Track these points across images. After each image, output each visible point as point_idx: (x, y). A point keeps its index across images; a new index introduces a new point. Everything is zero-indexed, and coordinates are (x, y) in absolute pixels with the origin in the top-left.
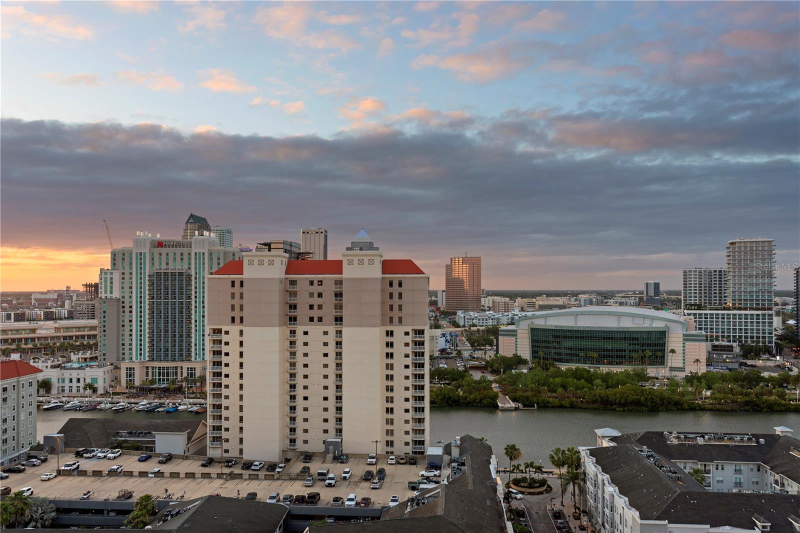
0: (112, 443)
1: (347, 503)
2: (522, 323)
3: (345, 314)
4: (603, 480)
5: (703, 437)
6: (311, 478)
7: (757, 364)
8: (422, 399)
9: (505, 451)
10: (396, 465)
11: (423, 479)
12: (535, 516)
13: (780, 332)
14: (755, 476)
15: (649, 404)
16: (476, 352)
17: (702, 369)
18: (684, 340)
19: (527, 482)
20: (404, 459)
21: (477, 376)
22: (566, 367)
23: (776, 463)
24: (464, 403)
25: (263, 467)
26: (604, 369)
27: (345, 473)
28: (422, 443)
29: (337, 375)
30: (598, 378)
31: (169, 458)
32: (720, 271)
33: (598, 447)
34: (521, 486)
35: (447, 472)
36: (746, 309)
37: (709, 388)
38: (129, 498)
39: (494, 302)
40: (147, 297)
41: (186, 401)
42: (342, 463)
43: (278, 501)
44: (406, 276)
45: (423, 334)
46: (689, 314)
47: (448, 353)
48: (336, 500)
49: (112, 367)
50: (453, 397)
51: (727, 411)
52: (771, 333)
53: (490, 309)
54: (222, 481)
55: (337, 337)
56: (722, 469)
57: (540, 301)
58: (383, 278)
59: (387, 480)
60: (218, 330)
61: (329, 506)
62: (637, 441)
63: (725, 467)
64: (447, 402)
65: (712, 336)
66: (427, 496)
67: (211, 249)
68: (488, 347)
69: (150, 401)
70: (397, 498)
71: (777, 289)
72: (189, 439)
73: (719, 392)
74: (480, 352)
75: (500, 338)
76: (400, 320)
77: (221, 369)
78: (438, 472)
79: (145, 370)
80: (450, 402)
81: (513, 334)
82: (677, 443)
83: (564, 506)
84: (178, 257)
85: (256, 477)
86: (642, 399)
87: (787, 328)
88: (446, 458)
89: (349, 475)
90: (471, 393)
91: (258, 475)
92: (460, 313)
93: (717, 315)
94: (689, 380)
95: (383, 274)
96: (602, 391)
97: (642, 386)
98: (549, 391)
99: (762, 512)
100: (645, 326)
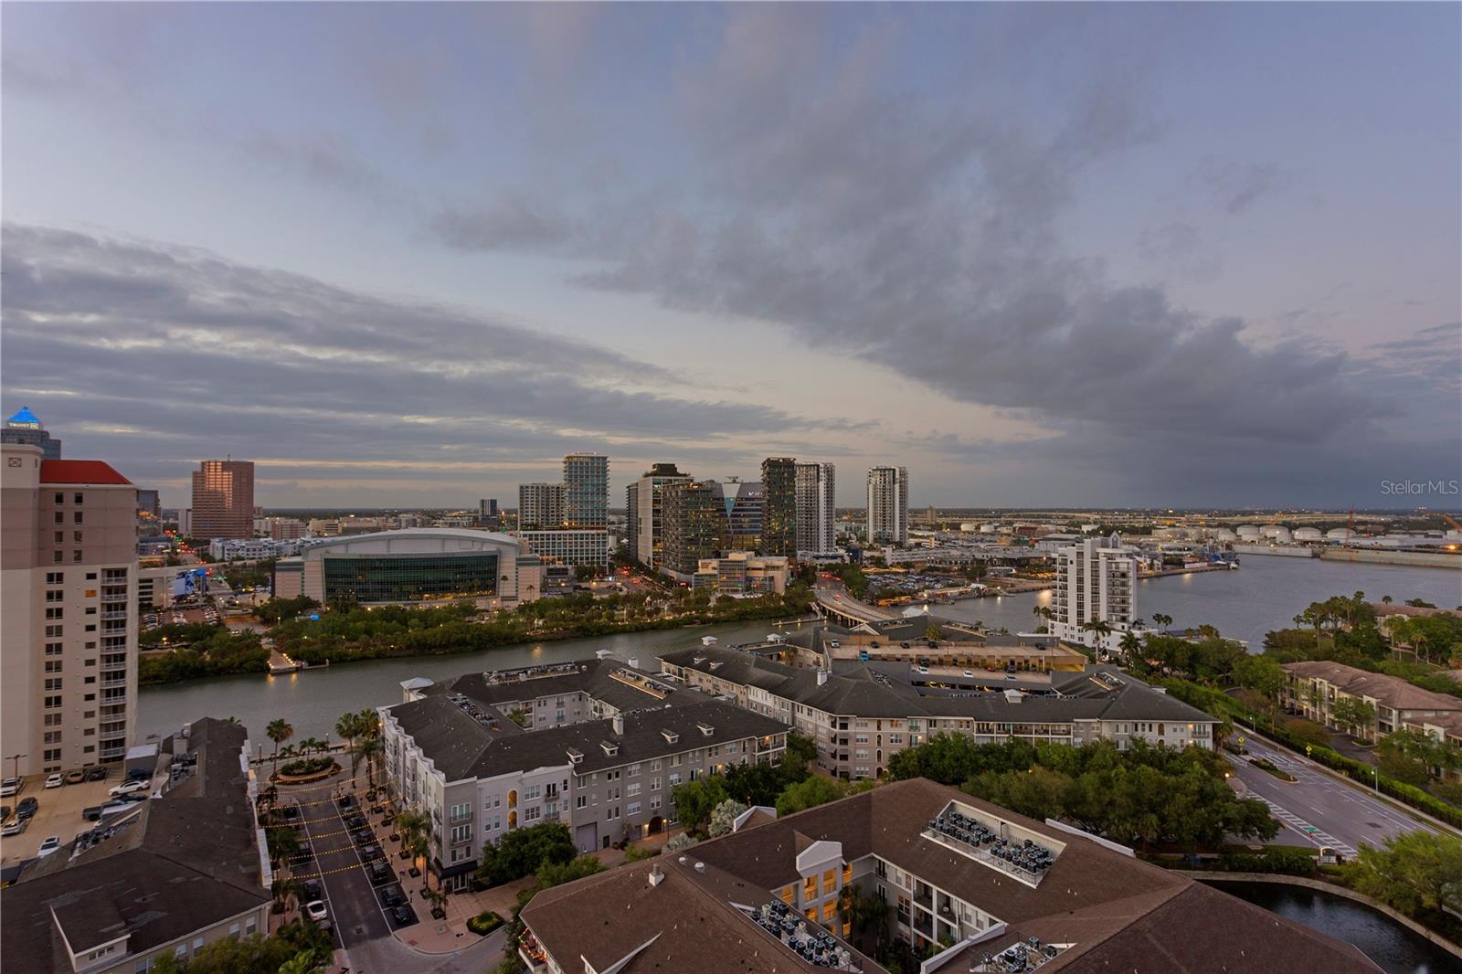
2: (312, 553)
4: (405, 745)
5: (526, 672)
7: (590, 587)
8: (119, 675)
9: (268, 731)
10: (61, 788)
11: (114, 799)
12: (313, 811)
13: (613, 552)
14: (576, 708)
15: (476, 642)
16: (239, 596)
17: (536, 596)
18: (517, 564)
19: (303, 767)
20: (79, 775)
21: (236, 630)
22: (374, 607)
23: (597, 689)
24: (212, 672)
26: (424, 605)
28: (121, 742)
30: (414, 618)
32: (558, 488)
33: (404, 703)
34: (295, 775)
35: (161, 780)
36: (581, 529)
37: (542, 617)
39: (274, 526)
44: (91, 486)
45: (123, 575)
46: (525, 536)
47: (190, 602)
50: (192, 665)
51: (558, 640)
52: (605, 553)
53: (267, 534)
56: (545, 705)
57: (345, 523)
58: (41, 489)
59: (39, 815)
62: (451, 689)
63: (547, 702)
64: (183, 674)
65: (547, 559)
66: (115, 825)
68: (261, 588)
70: (56, 841)
71: (609, 507)
73: (551, 620)
74: (247, 595)
75: (277, 574)
76: (78, 556)
78: (146, 782)
80: (187, 673)
81: (298, 567)
82: (497, 683)
83: (354, 787)
86: (468, 636)
87: (621, 547)
88: (165, 758)
90: (223, 655)
92: (216, 543)
93: (554, 535)
94: (521, 610)
95: (41, 482)
96: (419, 633)
97: (469, 621)
98: (348, 640)
99: (575, 744)
100: (475, 550)
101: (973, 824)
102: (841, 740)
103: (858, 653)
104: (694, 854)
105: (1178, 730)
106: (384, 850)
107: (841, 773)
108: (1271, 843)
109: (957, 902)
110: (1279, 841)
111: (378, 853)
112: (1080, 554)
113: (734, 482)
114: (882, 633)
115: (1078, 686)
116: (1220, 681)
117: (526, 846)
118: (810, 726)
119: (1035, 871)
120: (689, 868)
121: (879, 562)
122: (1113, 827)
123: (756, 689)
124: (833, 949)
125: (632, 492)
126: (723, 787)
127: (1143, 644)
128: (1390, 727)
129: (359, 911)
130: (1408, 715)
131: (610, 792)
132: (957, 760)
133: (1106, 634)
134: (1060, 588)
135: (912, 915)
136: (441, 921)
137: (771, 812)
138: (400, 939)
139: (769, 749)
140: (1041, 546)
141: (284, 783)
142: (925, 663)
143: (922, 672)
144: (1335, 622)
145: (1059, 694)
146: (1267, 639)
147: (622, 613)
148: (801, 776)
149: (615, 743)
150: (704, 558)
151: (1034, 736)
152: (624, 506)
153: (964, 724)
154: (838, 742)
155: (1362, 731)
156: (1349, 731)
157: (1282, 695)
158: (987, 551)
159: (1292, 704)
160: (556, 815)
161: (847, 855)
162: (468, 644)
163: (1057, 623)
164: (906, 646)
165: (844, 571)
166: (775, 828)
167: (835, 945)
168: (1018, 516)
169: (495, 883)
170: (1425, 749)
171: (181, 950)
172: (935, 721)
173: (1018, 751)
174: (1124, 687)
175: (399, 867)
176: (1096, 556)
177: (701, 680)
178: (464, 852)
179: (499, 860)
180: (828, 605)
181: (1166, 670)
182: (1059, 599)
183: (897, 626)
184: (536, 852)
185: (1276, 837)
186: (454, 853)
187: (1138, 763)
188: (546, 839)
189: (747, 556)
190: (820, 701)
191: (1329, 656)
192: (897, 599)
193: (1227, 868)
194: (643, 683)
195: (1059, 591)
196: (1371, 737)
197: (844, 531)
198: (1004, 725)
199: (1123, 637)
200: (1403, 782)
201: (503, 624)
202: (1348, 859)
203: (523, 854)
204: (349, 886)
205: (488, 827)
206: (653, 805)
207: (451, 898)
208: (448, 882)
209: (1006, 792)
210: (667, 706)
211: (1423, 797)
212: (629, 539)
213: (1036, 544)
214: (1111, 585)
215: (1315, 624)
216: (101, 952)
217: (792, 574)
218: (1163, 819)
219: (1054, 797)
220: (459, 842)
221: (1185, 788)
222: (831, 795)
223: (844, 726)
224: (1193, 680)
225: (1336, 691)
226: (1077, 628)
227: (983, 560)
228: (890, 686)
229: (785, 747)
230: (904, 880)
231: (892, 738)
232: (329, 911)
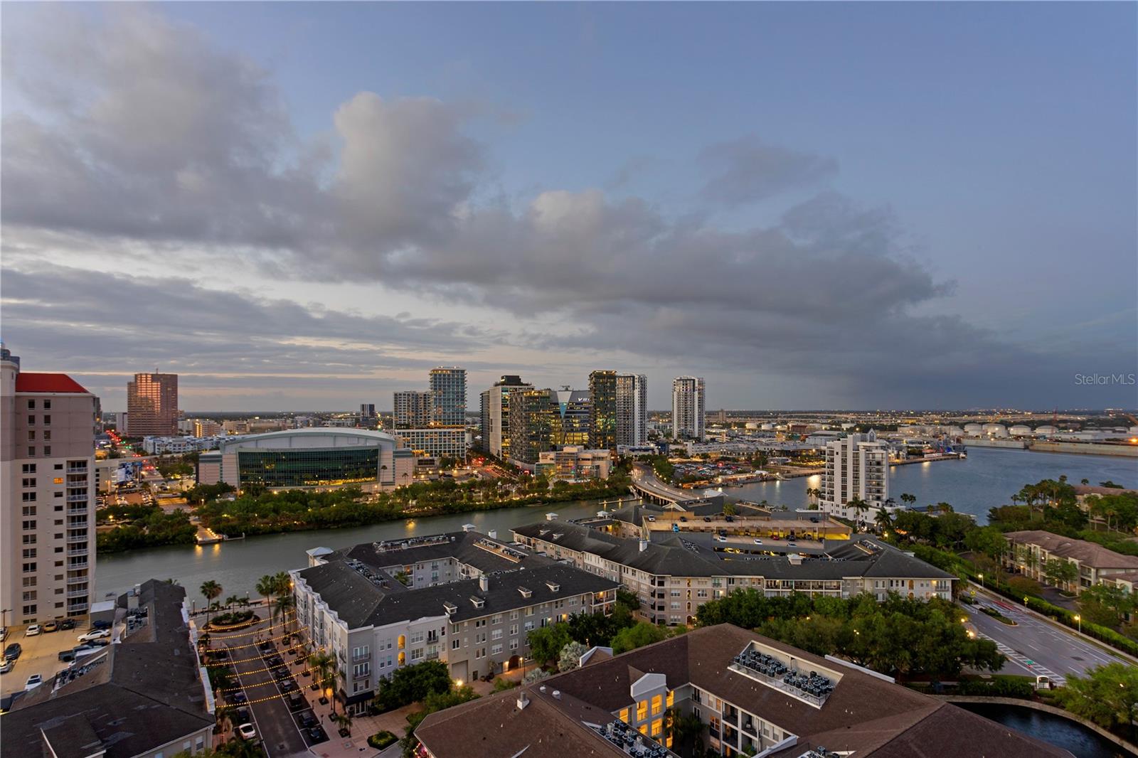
2: (229, 447)
4: (313, 600)
5: (407, 542)
7: (453, 474)
8: (81, 546)
9: (202, 590)
10: (39, 636)
11: (82, 644)
12: (240, 653)
13: (470, 446)
14: (447, 569)
15: (362, 518)
16: (170, 482)
17: (410, 482)
18: (394, 456)
19: (229, 618)
20: (53, 625)
21: (170, 510)
23: (464, 555)
26: (320, 489)
28: (85, 599)
30: (313, 499)
32: (425, 395)
33: (310, 567)
34: (223, 625)
35: (120, 628)
36: (444, 428)
37: (415, 498)
44: (57, 394)
45: (85, 466)
46: (400, 433)
47: (130, 487)
50: (136, 538)
51: (429, 516)
52: (463, 447)
53: (189, 433)
56: (423, 568)
57: (251, 424)
58: (16, 397)
62: (348, 555)
63: (425, 566)
65: (417, 452)
66: (87, 664)
70: (39, 678)
73: (422, 500)
75: (201, 465)
76: (47, 450)
78: (107, 630)
80: (130, 544)
81: (217, 459)
82: (384, 551)
83: (272, 634)
86: (356, 514)
87: (476, 442)
88: (121, 611)
90: (159, 530)
92: (148, 440)
93: (423, 433)
94: (398, 493)
95: (17, 391)
96: (317, 511)
97: (356, 502)
99: (450, 598)
101: (769, 659)
102: (659, 594)
103: (670, 526)
104: (551, 685)
105: (925, 585)
106: (298, 684)
107: (659, 620)
108: (999, 673)
109: (757, 721)
110: (1005, 671)
111: (294, 686)
112: (844, 447)
113: (567, 390)
114: (688, 510)
115: (845, 551)
116: (955, 547)
117: (413, 679)
118: (634, 584)
119: (819, 696)
120: (548, 695)
121: (682, 454)
122: (875, 662)
123: (590, 554)
126: (568, 632)
127: (893, 517)
128: (1090, 582)
129: (280, 732)
130: (1103, 573)
132: (751, 609)
133: (865, 509)
134: (828, 474)
135: (721, 731)
136: (346, 738)
137: (609, 651)
138: (315, 753)
139: (602, 602)
140: (810, 441)
141: (215, 631)
142: (724, 533)
143: (722, 541)
144: (1044, 499)
145: (830, 557)
146: (990, 513)
147: (479, 495)
148: (630, 623)
149: (481, 598)
150: (543, 451)
151: (811, 590)
153: (756, 582)
154: (656, 595)
155: (1067, 586)
156: (1056, 586)
157: (1004, 558)
158: (768, 445)
159: (1012, 564)
160: (436, 655)
161: (671, 685)
162: (357, 520)
163: (825, 502)
164: (708, 520)
165: (655, 460)
166: (613, 664)
167: (666, 754)
169: (388, 709)
170: (1117, 599)
172: (733, 579)
173: (799, 602)
174: (882, 551)
175: (312, 697)
176: (857, 448)
177: (545, 548)
178: (364, 685)
179: (392, 690)
180: (643, 488)
181: (912, 538)
182: (827, 483)
183: (700, 505)
184: (422, 684)
185: (1002, 668)
186: (356, 686)
187: (893, 611)
188: (429, 673)
189: (578, 450)
190: (642, 564)
191: (1039, 527)
192: (697, 483)
193: (964, 692)
194: (501, 550)
195: (827, 476)
196: (1074, 590)
197: (653, 429)
198: (787, 582)
199: (878, 512)
200: (1100, 624)
202: (1059, 684)
203: (411, 686)
204: (272, 712)
205: (382, 665)
206: (512, 646)
207: (354, 721)
208: (351, 708)
209: (791, 633)
210: (521, 569)
211: (1116, 636)
212: (482, 436)
214: (869, 471)
215: (1028, 501)
217: (614, 463)
218: (914, 655)
219: (829, 638)
220: (359, 676)
221: (931, 631)
222: (654, 638)
223: (661, 584)
224: (934, 546)
225: (1047, 554)
226: (841, 505)
227: (765, 452)
228: (697, 552)
229: (615, 600)
230: (714, 705)
231: (700, 592)
232: (257, 732)
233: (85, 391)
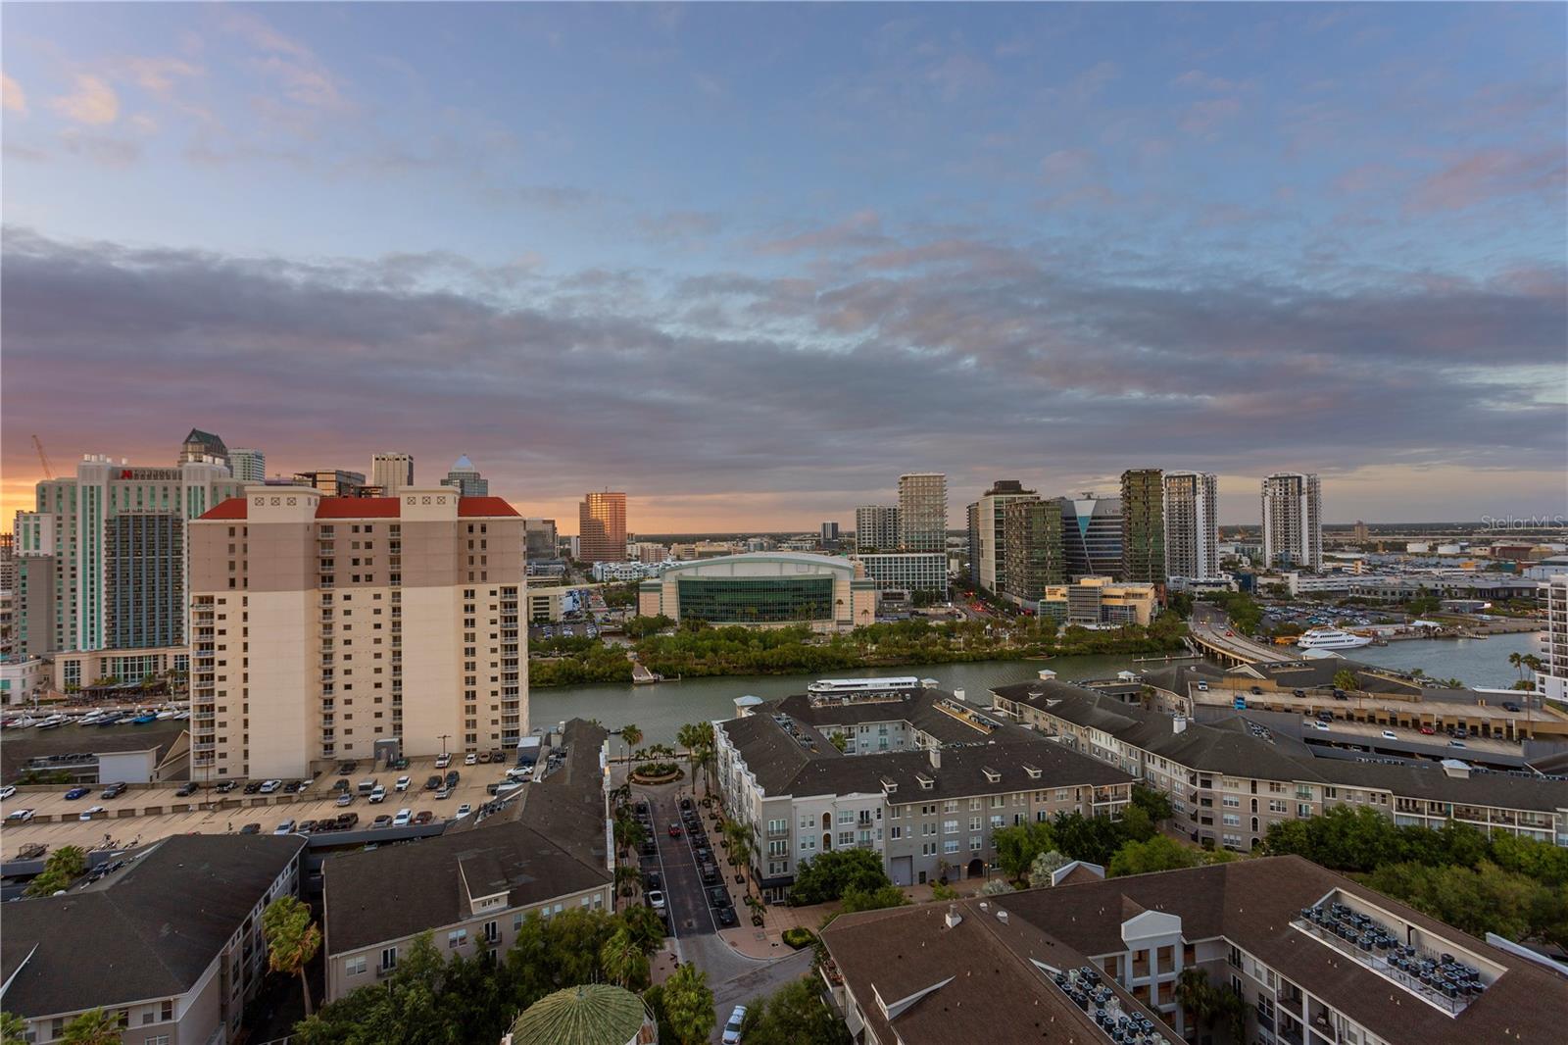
0: (18, 778)
1: (396, 822)
2: (668, 575)
3: (405, 569)
4: (733, 758)
5: (849, 697)
6: (348, 795)
7: (929, 613)
8: (514, 677)
9: (623, 734)
10: (475, 766)
11: (506, 779)
12: (660, 810)
13: (955, 576)
14: (899, 736)
16: (613, 613)
17: (871, 621)
18: (852, 588)
19: (653, 769)
20: (488, 757)
21: (609, 643)
22: (721, 627)
23: (920, 719)
24: (590, 679)
25: (279, 787)
26: (764, 627)
27: (400, 782)
28: (515, 733)
29: (394, 652)
30: (755, 638)
31: (122, 790)
32: (895, 510)
33: (735, 718)
34: (646, 776)
35: (542, 767)
36: (919, 552)
37: (875, 642)
38: (38, 855)
39: (642, 550)
40: (104, 553)
41: (172, 704)
42: (399, 769)
43: (294, 831)
44: (492, 518)
45: (515, 592)
46: (861, 559)
47: (576, 617)
48: (380, 819)
49: (38, 662)
50: (575, 673)
51: (892, 666)
52: (944, 578)
53: (637, 558)
54: (206, 814)
55: (393, 601)
56: (867, 731)
57: (700, 547)
58: (459, 522)
59: (461, 785)
60: (207, 597)
61: (370, 829)
62: (777, 709)
63: (870, 728)
64: (568, 679)
65: (885, 583)
66: (504, 800)
67: (215, 481)
68: (629, 607)
69: (108, 709)
70: (467, 808)
71: (948, 528)
72: (159, 759)
73: (884, 646)
74: (618, 613)
75: (641, 594)
76: (484, 576)
77: (212, 653)
78: (531, 768)
79: (99, 662)
80: (571, 679)
81: (657, 588)
82: (821, 706)
83: (694, 793)
84: (159, 493)
85: (263, 802)
86: (803, 659)
87: (963, 571)
89: (406, 784)
90: (598, 665)
91: (266, 799)
92: (597, 565)
93: (890, 558)
94: (855, 634)
95: (459, 516)
96: (758, 653)
97: (805, 644)
98: (696, 657)
99: (891, 773)
100: (810, 573)
101: (1365, 921)
102: (1202, 799)
103: (1232, 698)
104: (1001, 902)
106: (716, 855)
107: (1203, 839)
109: (1336, 1015)
111: (710, 857)
113: (1089, 498)
114: (1269, 677)
117: (837, 869)
118: (1164, 780)
119: (1454, 996)
120: (989, 914)
121: (1280, 592)
123: (1099, 732)
124: (1150, 1034)
125: (973, 512)
126: (1051, 836)
129: (690, 907)
131: (925, 826)
132: (1366, 842)
134: (1555, 630)
135: (1276, 1020)
136: (759, 928)
137: (1098, 871)
138: (723, 939)
139: (1108, 800)
140: (1530, 573)
141: (637, 782)
142: (1327, 717)
143: (1319, 728)
145: (1536, 772)
147: (959, 641)
148: (1144, 836)
149: (931, 776)
150: (1053, 584)
151: (1489, 824)
152: (964, 527)
153: (1378, 798)
154: (1199, 801)
158: (1444, 579)
160: (870, 842)
161: (1187, 931)
163: (1549, 678)
164: (1300, 695)
165: (1229, 601)
166: (1099, 887)
167: (1152, 1030)
168: (1503, 533)
169: (808, 902)
171: (546, 911)
172: (1334, 789)
173: (1461, 840)
175: (728, 872)
177: (1036, 718)
178: (781, 867)
179: (811, 878)
180: (1204, 641)
183: (1291, 670)
184: (844, 876)
186: (772, 866)
188: (856, 864)
189: (1103, 583)
190: (1177, 751)
194: (967, 716)
197: (1233, 553)
198: (1440, 805)
201: (837, 648)
203: (834, 877)
204: (685, 882)
205: (803, 846)
206: (973, 846)
207: (770, 908)
208: (767, 893)
209: (1434, 890)
210: (990, 742)
212: (970, 562)
213: (1526, 571)
216: (490, 902)
217: (1160, 603)
219: (1513, 907)
220: (776, 855)
222: (1175, 860)
223: (1207, 784)
227: (1436, 591)
228: (1271, 742)
229: (1129, 801)
230: (1265, 975)
231: (1272, 804)
232: (666, 901)
233: (516, 514)
